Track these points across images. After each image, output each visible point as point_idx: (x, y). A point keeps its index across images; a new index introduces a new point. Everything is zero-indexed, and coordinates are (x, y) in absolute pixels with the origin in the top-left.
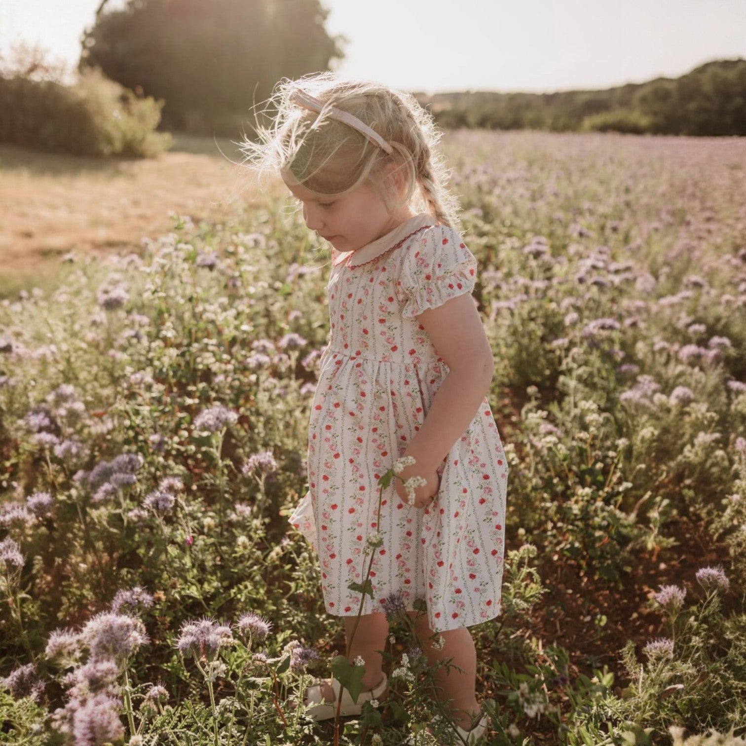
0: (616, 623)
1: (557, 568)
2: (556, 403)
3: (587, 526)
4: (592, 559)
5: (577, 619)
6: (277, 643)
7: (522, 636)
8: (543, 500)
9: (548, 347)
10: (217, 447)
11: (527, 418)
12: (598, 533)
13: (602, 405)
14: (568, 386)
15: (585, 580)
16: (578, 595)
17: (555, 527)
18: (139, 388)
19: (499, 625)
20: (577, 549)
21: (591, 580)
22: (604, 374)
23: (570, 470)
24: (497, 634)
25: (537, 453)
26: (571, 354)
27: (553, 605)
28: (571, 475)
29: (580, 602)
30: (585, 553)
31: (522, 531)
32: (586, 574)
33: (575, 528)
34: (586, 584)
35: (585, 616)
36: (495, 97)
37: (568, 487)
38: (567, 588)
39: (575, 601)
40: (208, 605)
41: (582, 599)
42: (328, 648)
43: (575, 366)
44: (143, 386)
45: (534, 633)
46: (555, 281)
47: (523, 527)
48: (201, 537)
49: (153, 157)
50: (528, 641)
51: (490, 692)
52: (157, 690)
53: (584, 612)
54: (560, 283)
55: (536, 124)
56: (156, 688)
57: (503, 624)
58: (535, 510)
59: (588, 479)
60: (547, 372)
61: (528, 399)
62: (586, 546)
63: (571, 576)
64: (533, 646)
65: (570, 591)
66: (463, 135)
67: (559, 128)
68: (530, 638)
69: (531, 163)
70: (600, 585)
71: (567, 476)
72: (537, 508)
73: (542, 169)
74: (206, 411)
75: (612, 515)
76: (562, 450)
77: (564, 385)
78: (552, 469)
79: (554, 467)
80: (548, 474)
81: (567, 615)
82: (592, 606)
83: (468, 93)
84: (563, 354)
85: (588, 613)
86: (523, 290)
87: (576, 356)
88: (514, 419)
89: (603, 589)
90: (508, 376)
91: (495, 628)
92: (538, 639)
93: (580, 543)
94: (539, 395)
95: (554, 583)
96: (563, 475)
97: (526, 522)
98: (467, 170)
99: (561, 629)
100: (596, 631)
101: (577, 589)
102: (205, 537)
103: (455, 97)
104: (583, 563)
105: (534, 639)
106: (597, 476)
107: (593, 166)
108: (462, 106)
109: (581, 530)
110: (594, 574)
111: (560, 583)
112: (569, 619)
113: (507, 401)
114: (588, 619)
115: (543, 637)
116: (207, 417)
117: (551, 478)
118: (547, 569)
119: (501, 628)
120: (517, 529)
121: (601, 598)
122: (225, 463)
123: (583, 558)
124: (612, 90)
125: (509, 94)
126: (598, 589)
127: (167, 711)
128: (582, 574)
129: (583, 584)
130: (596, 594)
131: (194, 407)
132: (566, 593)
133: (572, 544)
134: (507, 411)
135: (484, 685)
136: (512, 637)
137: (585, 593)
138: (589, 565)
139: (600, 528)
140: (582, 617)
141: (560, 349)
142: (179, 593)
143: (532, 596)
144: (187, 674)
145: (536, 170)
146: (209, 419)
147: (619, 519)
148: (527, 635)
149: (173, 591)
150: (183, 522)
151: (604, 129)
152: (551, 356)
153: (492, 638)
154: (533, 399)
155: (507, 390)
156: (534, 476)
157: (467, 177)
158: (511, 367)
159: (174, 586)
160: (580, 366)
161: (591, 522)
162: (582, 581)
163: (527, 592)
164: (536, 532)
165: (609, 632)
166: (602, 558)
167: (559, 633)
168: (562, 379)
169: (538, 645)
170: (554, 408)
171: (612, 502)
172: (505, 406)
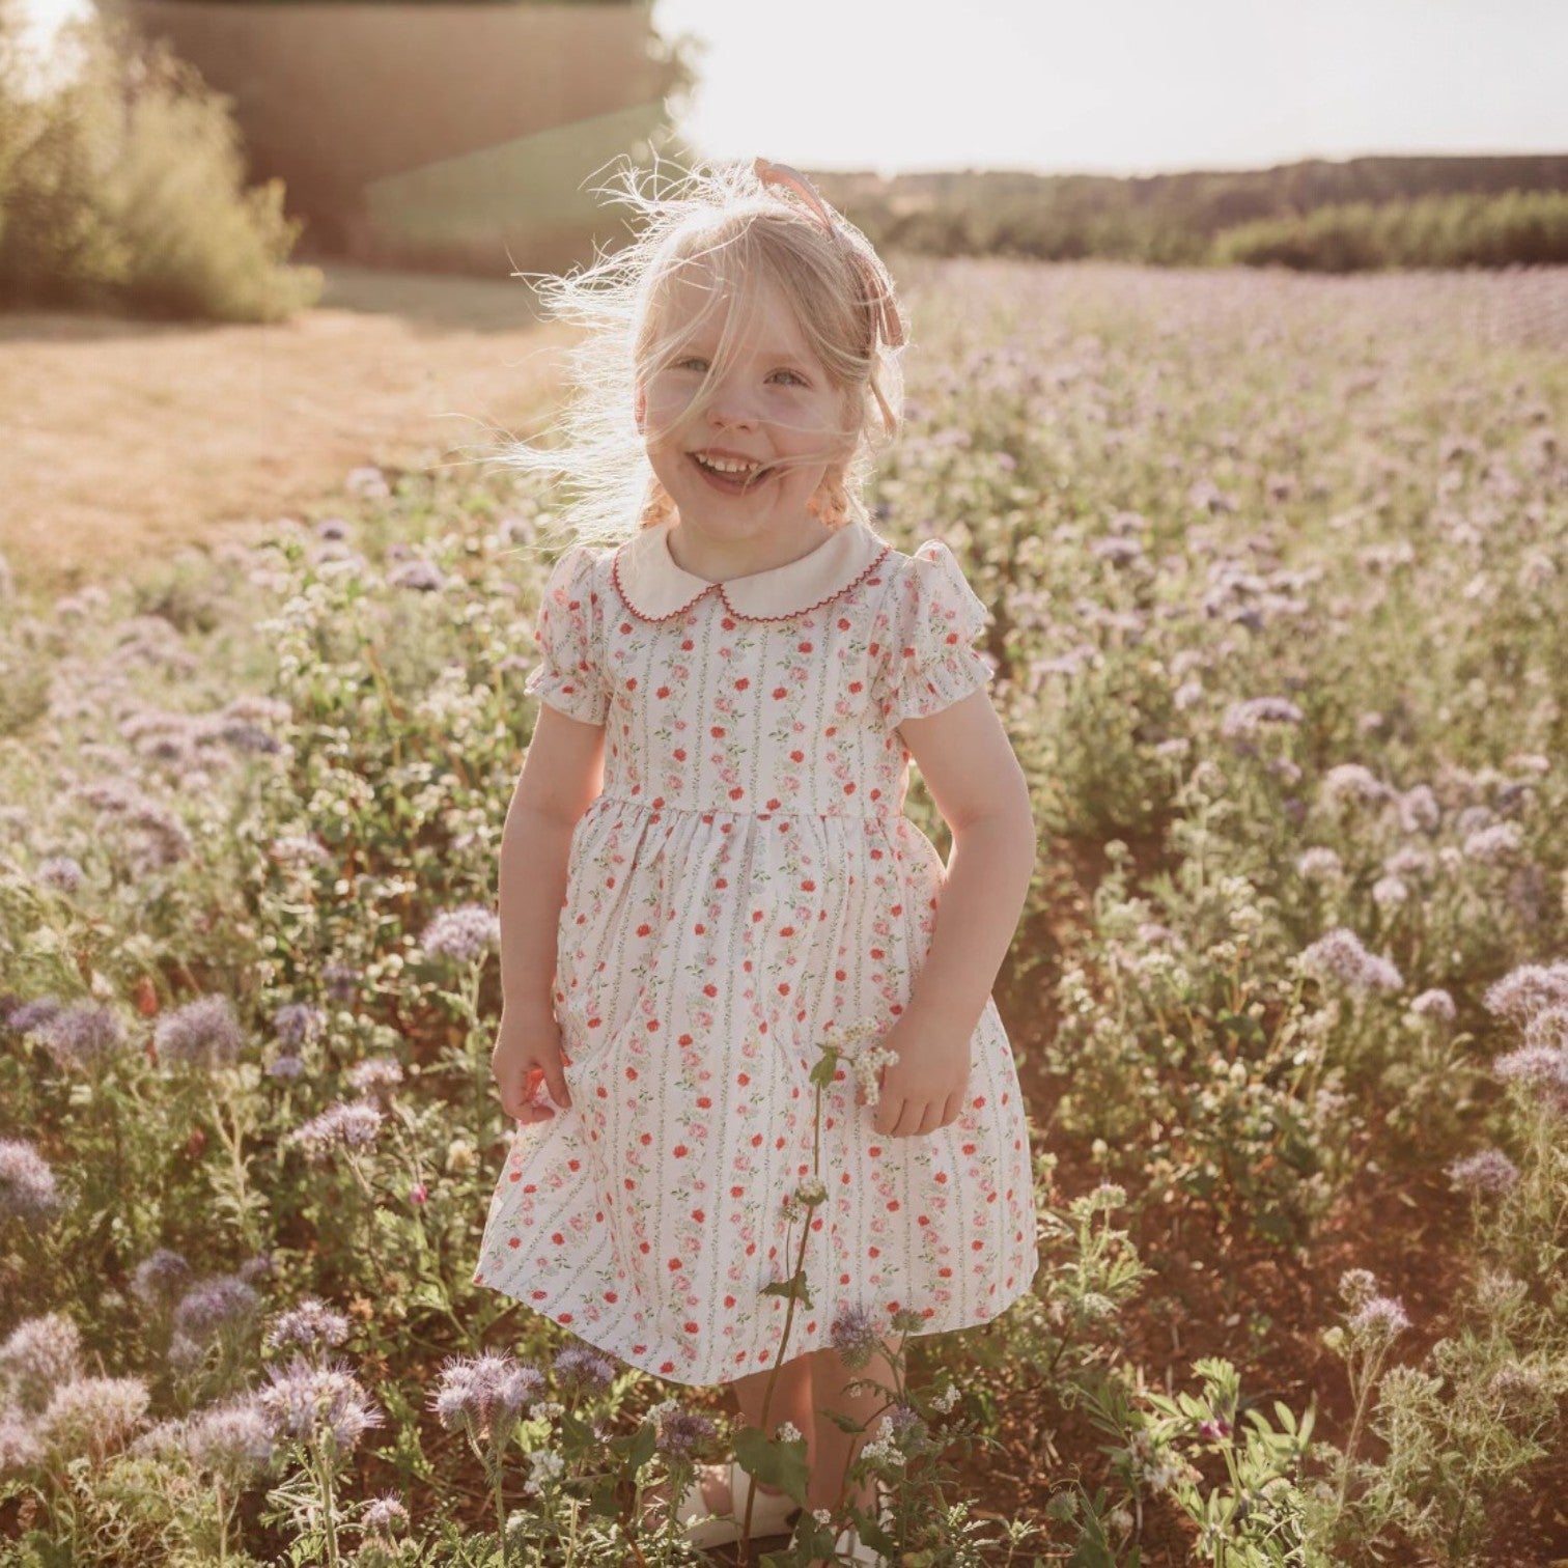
0: (1290, 1326)
1: (1171, 1219)
2: (1166, 877)
3: (1233, 1133)
4: (1241, 1198)
5: (1213, 1322)
6: (611, 1396)
7: (1104, 1361)
8: (1143, 1080)
9: (1146, 751)
10: (470, 994)
11: (1105, 910)
12: (1252, 1148)
13: (1260, 879)
14: (1190, 841)
15: (1228, 1241)
16: (1215, 1273)
17: (1165, 1135)
18: (295, 868)
19: (1058, 1341)
20: (1213, 1180)
21: (1239, 1243)
22: (1263, 811)
23: (1195, 1014)
24: (1054, 1360)
25: (1131, 983)
26: (1196, 776)
27: (1165, 1293)
28: (1196, 1025)
29: (1217, 1286)
30: (1227, 1187)
31: (1099, 1146)
32: (1230, 1230)
33: (1208, 1138)
34: (1230, 1249)
35: (1227, 1316)
36: (1028, 183)
37: (1192, 1051)
38: (1193, 1259)
39: (1209, 1283)
40: (463, 1322)
41: (1222, 1281)
42: (712, 1399)
43: (1204, 799)
44: (302, 863)
45: (1128, 1354)
46: (1160, 612)
47: (1101, 1136)
48: (443, 1182)
49: (280, 320)
50: (1115, 1370)
51: (1042, 1476)
52: (384, 1508)
53: (1227, 1307)
54: (1172, 617)
55: (1117, 248)
56: (383, 1504)
57: (1066, 1340)
58: (1127, 1100)
59: (1234, 1037)
60: (1147, 806)
61: (1109, 865)
62: (1229, 1176)
63: (1198, 1233)
64: (1126, 1379)
65: (1199, 1265)
66: (961, 271)
67: (1163, 258)
68: (1119, 1363)
69: (1107, 341)
70: (1257, 1251)
71: (1189, 1026)
72: (1131, 1097)
73: (1131, 353)
74: (443, 917)
75: (1281, 1110)
76: (1182, 980)
77: (1182, 838)
78: (1159, 1014)
79: (1164, 1012)
80: (1153, 1026)
81: (1192, 1316)
82: (1242, 1294)
83: (968, 174)
84: (1178, 770)
85: (1235, 1308)
86: (1097, 634)
87: (1207, 780)
88: (1080, 905)
89: (1263, 1258)
90: (1065, 814)
91: (1051, 1347)
92: (1135, 1365)
93: (1218, 1165)
94: (1130, 860)
95: (1166, 1249)
96: (1181, 1023)
97: (1108, 1127)
98: (972, 358)
99: (1182, 1344)
100: (1250, 1345)
101: (1211, 1260)
102: (450, 1182)
103: (942, 182)
104: (1224, 1208)
105: (1128, 1366)
106: (1251, 1032)
107: (1238, 348)
108: (956, 203)
109: (1221, 1142)
110: (1245, 1229)
111: (1178, 1248)
112: (1196, 1322)
113: (1064, 867)
114: (1234, 1319)
115: (1146, 1360)
116: (447, 931)
117: (1158, 1035)
118: (1152, 1221)
119: (1062, 1349)
120: (1091, 1139)
121: (1259, 1277)
122: (486, 1024)
123: (1225, 1197)
124: (1278, 171)
125: (1057, 178)
126: (1253, 1259)
127: (407, 1549)
128: (1221, 1229)
129: (1223, 1251)
130: (1248, 1271)
131: (407, 900)
132: (1189, 1271)
133: (1201, 1169)
134: (1065, 889)
135: (1029, 1463)
136: (1085, 1362)
137: (1227, 1268)
138: (1236, 1211)
139: (1257, 1137)
140: (1221, 1318)
141: (1173, 760)
142: (406, 1302)
143: (1121, 1285)
144: (429, 1467)
145: (1117, 356)
146: (452, 935)
147: (1294, 1119)
148: (1115, 1356)
149: (393, 1300)
150: (404, 1152)
151: (1259, 258)
152: (1152, 772)
153: (1044, 1369)
154: (1118, 867)
155: (1063, 844)
156: (1125, 1032)
157: (974, 376)
158: (1072, 795)
159: (392, 1290)
160: (1213, 801)
161: (1238, 1124)
162: (1222, 1244)
163: (1112, 1276)
164: (1129, 1147)
165: (1276, 1345)
166: (1261, 1196)
167: (1178, 1351)
168: (1178, 826)
169: (1135, 1378)
170: (1162, 886)
171: (1282, 1084)
172: (1060, 879)
